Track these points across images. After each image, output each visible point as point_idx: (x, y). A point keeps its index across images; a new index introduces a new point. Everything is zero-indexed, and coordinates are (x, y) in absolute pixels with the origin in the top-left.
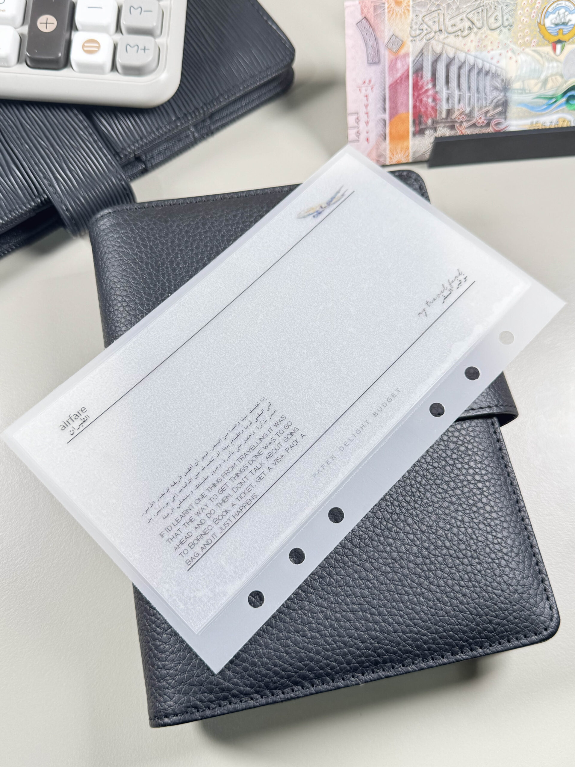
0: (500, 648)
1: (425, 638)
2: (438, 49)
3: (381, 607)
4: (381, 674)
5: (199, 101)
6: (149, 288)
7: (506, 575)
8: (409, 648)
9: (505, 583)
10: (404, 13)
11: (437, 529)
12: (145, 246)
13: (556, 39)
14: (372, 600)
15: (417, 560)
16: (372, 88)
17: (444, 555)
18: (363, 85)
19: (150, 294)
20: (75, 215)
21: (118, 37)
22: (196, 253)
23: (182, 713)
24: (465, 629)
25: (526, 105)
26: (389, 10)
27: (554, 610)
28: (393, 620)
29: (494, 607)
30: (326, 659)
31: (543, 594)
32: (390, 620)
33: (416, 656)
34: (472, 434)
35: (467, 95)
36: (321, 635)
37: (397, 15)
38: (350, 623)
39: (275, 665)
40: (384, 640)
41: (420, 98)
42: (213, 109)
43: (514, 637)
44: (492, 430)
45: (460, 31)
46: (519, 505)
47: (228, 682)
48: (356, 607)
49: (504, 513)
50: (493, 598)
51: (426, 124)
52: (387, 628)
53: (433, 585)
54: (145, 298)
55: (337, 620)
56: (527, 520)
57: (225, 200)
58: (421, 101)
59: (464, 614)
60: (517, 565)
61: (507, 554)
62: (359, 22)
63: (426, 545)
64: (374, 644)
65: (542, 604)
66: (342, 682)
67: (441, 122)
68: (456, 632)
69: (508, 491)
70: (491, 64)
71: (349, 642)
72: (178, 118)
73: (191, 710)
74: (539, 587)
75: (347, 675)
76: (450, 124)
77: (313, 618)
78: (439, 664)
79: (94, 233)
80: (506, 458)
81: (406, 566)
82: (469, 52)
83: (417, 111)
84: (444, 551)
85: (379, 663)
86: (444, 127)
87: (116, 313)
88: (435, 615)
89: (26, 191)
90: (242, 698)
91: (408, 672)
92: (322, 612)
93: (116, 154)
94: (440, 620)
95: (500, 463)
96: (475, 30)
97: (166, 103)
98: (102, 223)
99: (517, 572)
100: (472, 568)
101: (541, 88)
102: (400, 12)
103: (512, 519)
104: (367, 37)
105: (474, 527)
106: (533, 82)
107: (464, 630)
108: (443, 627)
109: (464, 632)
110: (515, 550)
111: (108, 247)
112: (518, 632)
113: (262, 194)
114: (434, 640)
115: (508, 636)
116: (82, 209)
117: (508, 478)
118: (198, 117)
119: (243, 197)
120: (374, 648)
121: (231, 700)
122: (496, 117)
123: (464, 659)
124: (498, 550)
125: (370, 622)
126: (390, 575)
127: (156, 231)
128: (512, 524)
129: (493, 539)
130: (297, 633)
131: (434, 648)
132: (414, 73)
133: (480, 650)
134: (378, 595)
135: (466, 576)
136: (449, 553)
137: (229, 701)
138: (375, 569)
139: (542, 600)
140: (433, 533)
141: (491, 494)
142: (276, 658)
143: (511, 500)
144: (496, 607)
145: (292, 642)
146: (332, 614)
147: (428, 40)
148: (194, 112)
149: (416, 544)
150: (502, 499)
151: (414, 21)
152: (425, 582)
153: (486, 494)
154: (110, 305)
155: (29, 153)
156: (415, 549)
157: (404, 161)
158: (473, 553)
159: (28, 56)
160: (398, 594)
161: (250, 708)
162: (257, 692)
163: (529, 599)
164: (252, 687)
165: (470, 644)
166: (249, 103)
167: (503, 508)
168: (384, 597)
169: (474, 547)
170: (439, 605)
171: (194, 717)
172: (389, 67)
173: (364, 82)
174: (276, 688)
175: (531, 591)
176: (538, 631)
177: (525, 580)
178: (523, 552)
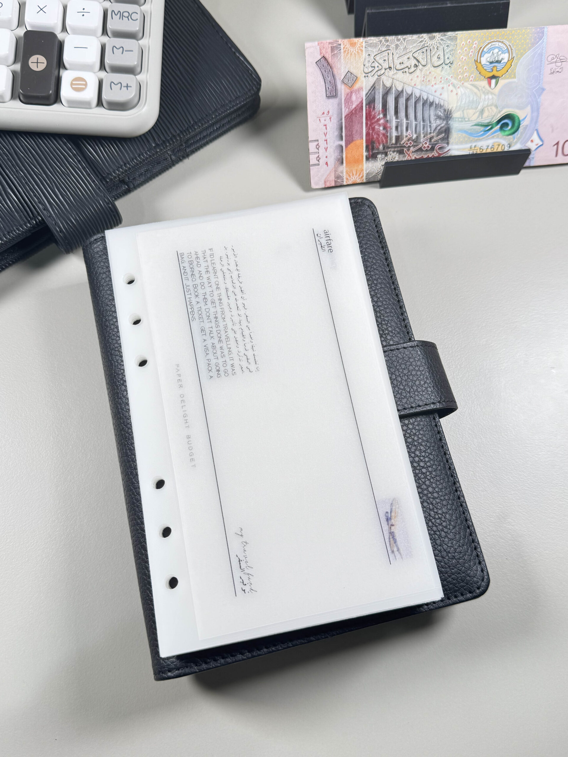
2: (388, 85)
5: (176, 128)
7: (446, 544)
9: (445, 551)
10: (358, 52)
13: (491, 75)
16: (330, 118)
18: (323, 115)
20: (68, 235)
21: (102, 74)
25: (465, 132)
26: (345, 50)
27: (485, 572)
31: (476, 559)
34: (417, 428)
35: (414, 123)
37: (351, 54)
41: (373, 126)
42: (189, 136)
44: (434, 424)
45: (407, 68)
46: (456, 486)
49: (444, 493)
51: (378, 149)
56: (462, 498)
58: (373, 129)
60: (455, 536)
61: (446, 527)
62: (319, 60)
65: (475, 568)
67: (392, 147)
69: (446, 475)
70: (435, 96)
72: (157, 145)
74: (472, 553)
76: (399, 149)
79: (88, 254)
80: (445, 447)
82: (416, 87)
83: (371, 137)
86: (394, 152)
89: (22, 213)
93: (102, 179)
95: (440, 451)
96: (420, 67)
97: (147, 133)
98: (95, 246)
99: (455, 542)
101: (478, 117)
102: (354, 51)
103: (450, 498)
104: (325, 74)
106: (471, 112)
110: (452, 524)
112: (455, 591)
116: (74, 231)
117: (447, 464)
118: (176, 143)
122: (440, 142)
124: (439, 524)
128: (450, 502)
129: (435, 515)
132: (366, 105)
139: (475, 564)
141: (433, 478)
143: (449, 482)
147: (379, 76)
148: (171, 139)
150: (442, 481)
151: (367, 60)
153: (428, 477)
154: (106, 320)
155: (24, 179)
157: (359, 181)
159: (21, 93)
161: (239, 661)
163: (464, 563)
166: (219, 127)
167: (443, 489)
172: (345, 100)
173: (324, 113)
175: (466, 557)
176: (472, 589)
177: (461, 548)
178: (459, 525)
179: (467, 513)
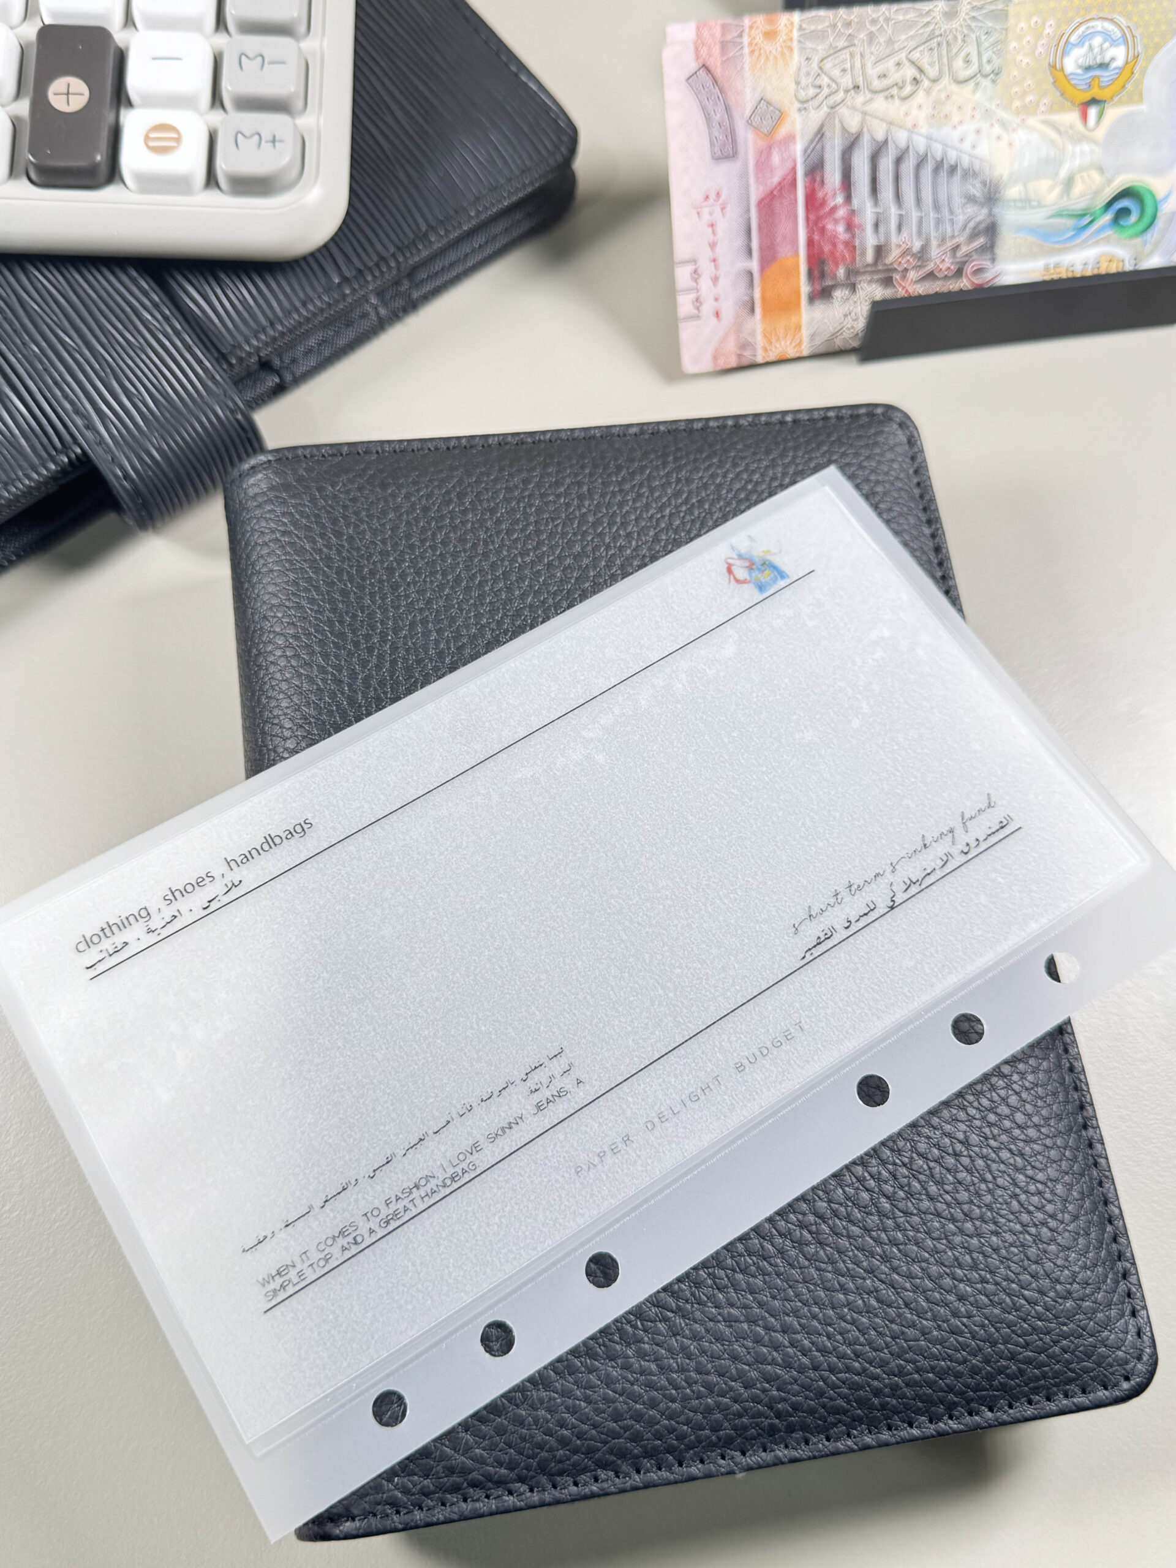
0: (1030, 1411)
1: (876, 1383)
3: (788, 1315)
4: (781, 1453)
6: (341, 623)
7: (1050, 1260)
8: (840, 1402)
9: (1048, 1276)
11: (912, 1158)
12: (338, 534)
14: (769, 1299)
15: (867, 1220)
17: (924, 1213)
19: (342, 635)
22: (441, 554)
23: (365, 1515)
24: (960, 1368)
27: (1145, 1339)
28: (813, 1343)
29: (1021, 1326)
30: (670, 1418)
31: (1123, 1303)
32: (806, 1342)
33: (855, 1421)
36: (661, 1368)
38: (723, 1345)
39: (562, 1424)
40: (792, 1384)
43: (1059, 1391)
46: (1085, 1114)
47: (463, 1455)
48: (735, 1312)
49: (1053, 1129)
50: (1022, 1306)
52: (799, 1360)
53: (898, 1274)
54: (333, 642)
55: (695, 1337)
56: (1099, 1146)
57: (508, 447)
59: (960, 1339)
60: (1075, 1240)
61: (1053, 1216)
63: (888, 1188)
64: (770, 1390)
65: (1120, 1325)
66: (700, 1466)
68: (942, 1374)
69: (1062, 1084)
71: (718, 1383)
73: (385, 1510)
74: (1117, 1288)
75: (712, 1451)
77: (645, 1331)
78: (902, 1439)
79: (234, 501)
81: (844, 1232)
84: (926, 1204)
85: (779, 1431)
87: (272, 669)
88: (898, 1338)
90: (490, 1489)
91: (835, 1453)
92: (665, 1320)
94: (910, 1348)
98: (252, 481)
99: (1073, 1255)
100: (980, 1242)
103: (1068, 1142)
105: (990, 1157)
107: (958, 1372)
108: (914, 1362)
109: (958, 1375)
110: (1070, 1208)
111: (262, 532)
112: (1070, 1381)
113: (584, 438)
114: (894, 1388)
115: (1049, 1388)
119: (545, 441)
120: (770, 1399)
121: (466, 1493)
123: (955, 1432)
124: (1036, 1207)
125: (765, 1346)
126: (811, 1249)
127: (363, 505)
128: (1067, 1153)
129: (1028, 1183)
130: (612, 1359)
131: (893, 1406)
133: (990, 1414)
134: (784, 1290)
135: (967, 1257)
136: (936, 1209)
137: (462, 1495)
138: (780, 1236)
139: (1122, 1315)
140: (904, 1165)
141: (1027, 1089)
142: (564, 1410)
143: (1067, 1102)
144: (1026, 1326)
145: (599, 1379)
146: (686, 1325)
149: (868, 1186)
150: (1049, 1099)
152: (883, 1267)
153: (1015, 1086)
154: (260, 654)
156: (865, 1195)
158: (984, 1210)
160: (826, 1289)
161: (507, 1511)
162: (522, 1480)
163: (1095, 1311)
164: (512, 1469)
165: (969, 1401)
167: (1051, 1118)
168: (797, 1295)
169: (988, 1198)
170: (909, 1316)
171: (388, 1523)
174: (561, 1473)
175: (1100, 1296)
176: (1110, 1380)
177: (1089, 1273)
178: (1087, 1213)
179: (1107, 1185)
